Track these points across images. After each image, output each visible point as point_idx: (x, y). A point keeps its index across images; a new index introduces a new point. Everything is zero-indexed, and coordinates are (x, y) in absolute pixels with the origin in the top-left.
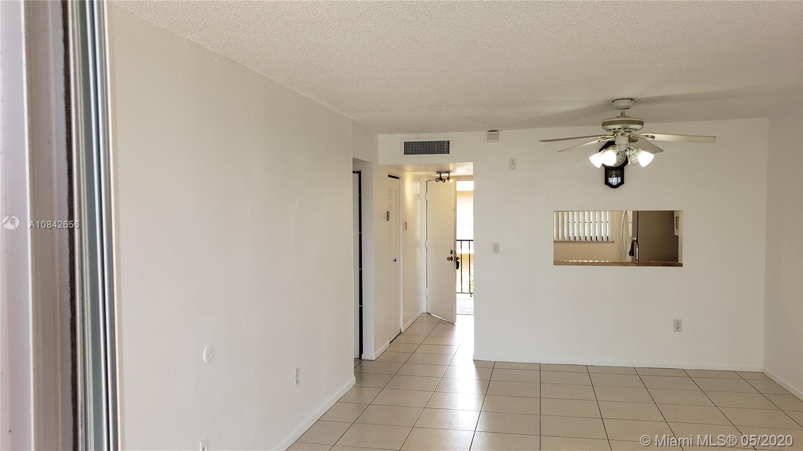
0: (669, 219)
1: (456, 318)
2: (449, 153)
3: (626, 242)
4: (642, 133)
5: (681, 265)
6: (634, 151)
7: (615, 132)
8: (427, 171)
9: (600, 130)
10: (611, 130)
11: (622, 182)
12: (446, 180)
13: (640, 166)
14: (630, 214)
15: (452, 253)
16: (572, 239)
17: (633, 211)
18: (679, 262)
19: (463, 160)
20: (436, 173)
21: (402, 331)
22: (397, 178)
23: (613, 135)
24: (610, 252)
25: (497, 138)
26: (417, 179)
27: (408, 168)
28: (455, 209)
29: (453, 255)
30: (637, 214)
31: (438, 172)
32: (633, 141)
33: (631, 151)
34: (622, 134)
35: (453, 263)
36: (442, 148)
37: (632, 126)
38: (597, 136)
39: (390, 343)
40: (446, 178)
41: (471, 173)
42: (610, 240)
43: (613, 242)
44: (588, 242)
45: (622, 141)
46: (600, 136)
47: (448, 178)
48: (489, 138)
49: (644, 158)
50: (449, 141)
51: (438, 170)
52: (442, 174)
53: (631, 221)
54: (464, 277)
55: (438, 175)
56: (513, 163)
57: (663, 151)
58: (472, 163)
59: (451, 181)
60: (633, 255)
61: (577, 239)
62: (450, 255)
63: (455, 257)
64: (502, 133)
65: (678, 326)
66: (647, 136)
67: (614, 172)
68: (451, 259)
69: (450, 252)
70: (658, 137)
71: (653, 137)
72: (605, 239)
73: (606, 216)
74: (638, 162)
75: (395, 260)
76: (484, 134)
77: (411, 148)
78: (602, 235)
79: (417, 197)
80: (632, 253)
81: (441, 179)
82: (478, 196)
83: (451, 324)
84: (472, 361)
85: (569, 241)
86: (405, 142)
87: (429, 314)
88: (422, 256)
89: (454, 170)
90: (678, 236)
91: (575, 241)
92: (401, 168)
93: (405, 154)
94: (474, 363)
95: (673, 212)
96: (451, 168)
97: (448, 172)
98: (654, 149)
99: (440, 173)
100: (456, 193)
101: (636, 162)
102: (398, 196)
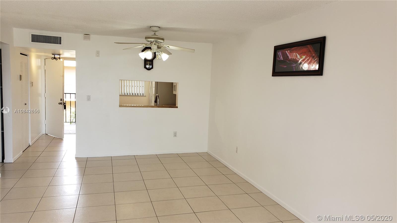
0: (171, 86)
1: (63, 136)
2: (61, 44)
3: (152, 96)
4: (165, 44)
5: (177, 107)
6: (160, 53)
7: (151, 43)
8: (45, 53)
9: (144, 41)
10: (149, 41)
11: (152, 68)
12: (58, 59)
13: (163, 60)
14: (154, 83)
15: (61, 100)
16: (126, 94)
17: (155, 82)
18: (176, 106)
19: (69, 48)
20: (52, 54)
21: (30, 145)
22: (26, 55)
23: (151, 44)
24: (144, 101)
25: (89, 39)
26: (38, 57)
27: (33, 50)
28: (63, 76)
29: (62, 102)
30: (157, 83)
31: (53, 54)
32: (159, 48)
33: (158, 53)
34: (155, 44)
35: (62, 106)
36: (57, 40)
37: (159, 41)
38: (143, 43)
39: (23, 152)
40: (58, 58)
41: (74, 56)
42: (144, 95)
43: (146, 96)
44: (134, 96)
45: (154, 47)
46: (145, 44)
47: (59, 58)
48: (85, 38)
49: (164, 57)
50: (61, 37)
51: (53, 53)
52: (55, 56)
53: (154, 86)
54: (69, 113)
55: (53, 56)
56: (98, 53)
57: (172, 54)
58: (75, 51)
59: (61, 60)
60: (156, 102)
61: (129, 94)
62: (60, 102)
63: (63, 103)
64: (92, 36)
65: (175, 135)
66: (166, 46)
67: (148, 62)
68: (61, 103)
70: (171, 47)
71: (168, 47)
72: (142, 95)
73: (142, 84)
74: (162, 58)
75: (26, 104)
76: (81, 36)
77: (36, 39)
78: (141, 93)
79: (39, 68)
81: (55, 58)
82: (78, 70)
83: (61, 139)
84: (75, 158)
85: (125, 95)
86: (32, 35)
87: (47, 134)
88: (42, 101)
89: (63, 54)
90: (176, 95)
91: (127, 95)
92: (28, 50)
93: (32, 42)
94: (76, 159)
95: (173, 83)
96: (61, 52)
97: (60, 55)
98: (169, 53)
99: (54, 55)
100: (64, 67)
101: (160, 58)
102: (28, 66)
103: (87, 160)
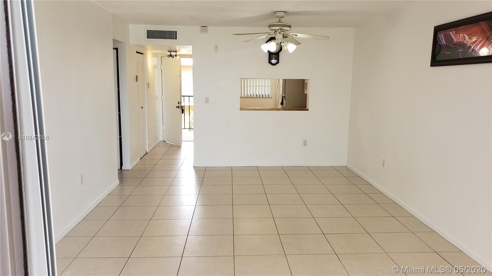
0: (302, 84)
1: (182, 143)
2: (176, 39)
3: (278, 98)
4: (291, 33)
5: (308, 110)
6: (286, 43)
7: (275, 31)
8: (161, 50)
9: (268, 30)
10: (273, 30)
11: (278, 62)
12: (175, 57)
13: (289, 52)
14: (281, 81)
15: (179, 104)
16: (249, 96)
17: (283, 79)
18: (307, 108)
19: (186, 43)
20: (168, 52)
21: (148, 152)
22: (142, 54)
23: (275, 33)
24: (270, 103)
25: (206, 31)
26: (155, 55)
27: (149, 47)
28: (180, 76)
30: (285, 81)
31: (169, 51)
32: (285, 37)
33: (284, 43)
34: (279, 33)
35: (180, 110)
36: (172, 35)
37: (285, 28)
38: (266, 33)
39: (140, 159)
40: (174, 56)
41: (191, 53)
42: (270, 97)
43: (272, 97)
44: (258, 97)
45: (279, 37)
46: (267, 33)
47: (176, 56)
48: (202, 31)
49: (290, 48)
50: (176, 31)
51: (169, 50)
52: (172, 53)
53: (282, 86)
54: (187, 119)
55: (169, 53)
56: (216, 47)
57: (301, 44)
58: (191, 46)
59: (178, 57)
60: (283, 104)
61: (252, 96)
62: (178, 105)
63: (181, 106)
64: (210, 28)
65: (305, 144)
66: (293, 34)
67: (274, 55)
68: (178, 107)
69: (177, 103)
70: (299, 35)
71: (296, 35)
72: (267, 96)
73: (268, 83)
74: (288, 50)
75: (142, 108)
76: (198, 28)
77: (151, 35)
78: (266, 94)
79: (155, 67)
80: (282, 104)
81: (171, 56)
82: (195, 68)
83: (179, 147)
84: (193, 167)
85: (248, 97)
86: (147, 30)
87: (165, 141)
88: (159, 105)
89: (179, 51)
90: (307, 94)
92: (143, 47)
93: (147, 38)
94: (194, 168)
95: (304, 80)
96: (177, 49)
97: (176, 52)
98: (297, 43)
99: (170, 52)
100: (181, 66)
101: (286, 50)
102: (143, 65)
103: (206, 169)
